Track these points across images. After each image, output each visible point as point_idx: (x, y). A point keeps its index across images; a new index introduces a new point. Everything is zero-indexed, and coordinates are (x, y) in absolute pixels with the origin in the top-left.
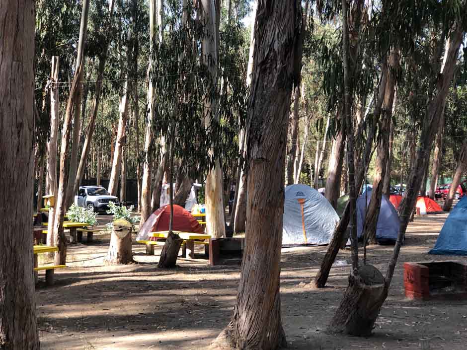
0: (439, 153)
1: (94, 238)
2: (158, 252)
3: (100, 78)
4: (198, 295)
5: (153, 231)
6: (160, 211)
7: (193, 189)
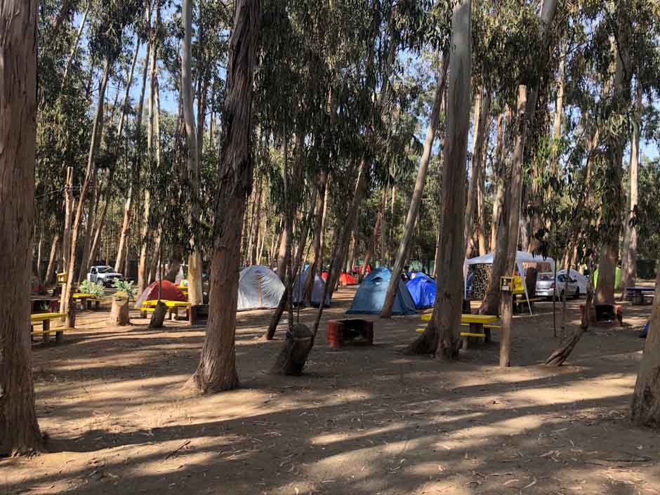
0: (355, 243)
1: (101, 306)
2: (149, 316)
3: (109, 184)
4: (177, 349)
5: (148, 300)
6: (154, 285)
7: (181, 268)
